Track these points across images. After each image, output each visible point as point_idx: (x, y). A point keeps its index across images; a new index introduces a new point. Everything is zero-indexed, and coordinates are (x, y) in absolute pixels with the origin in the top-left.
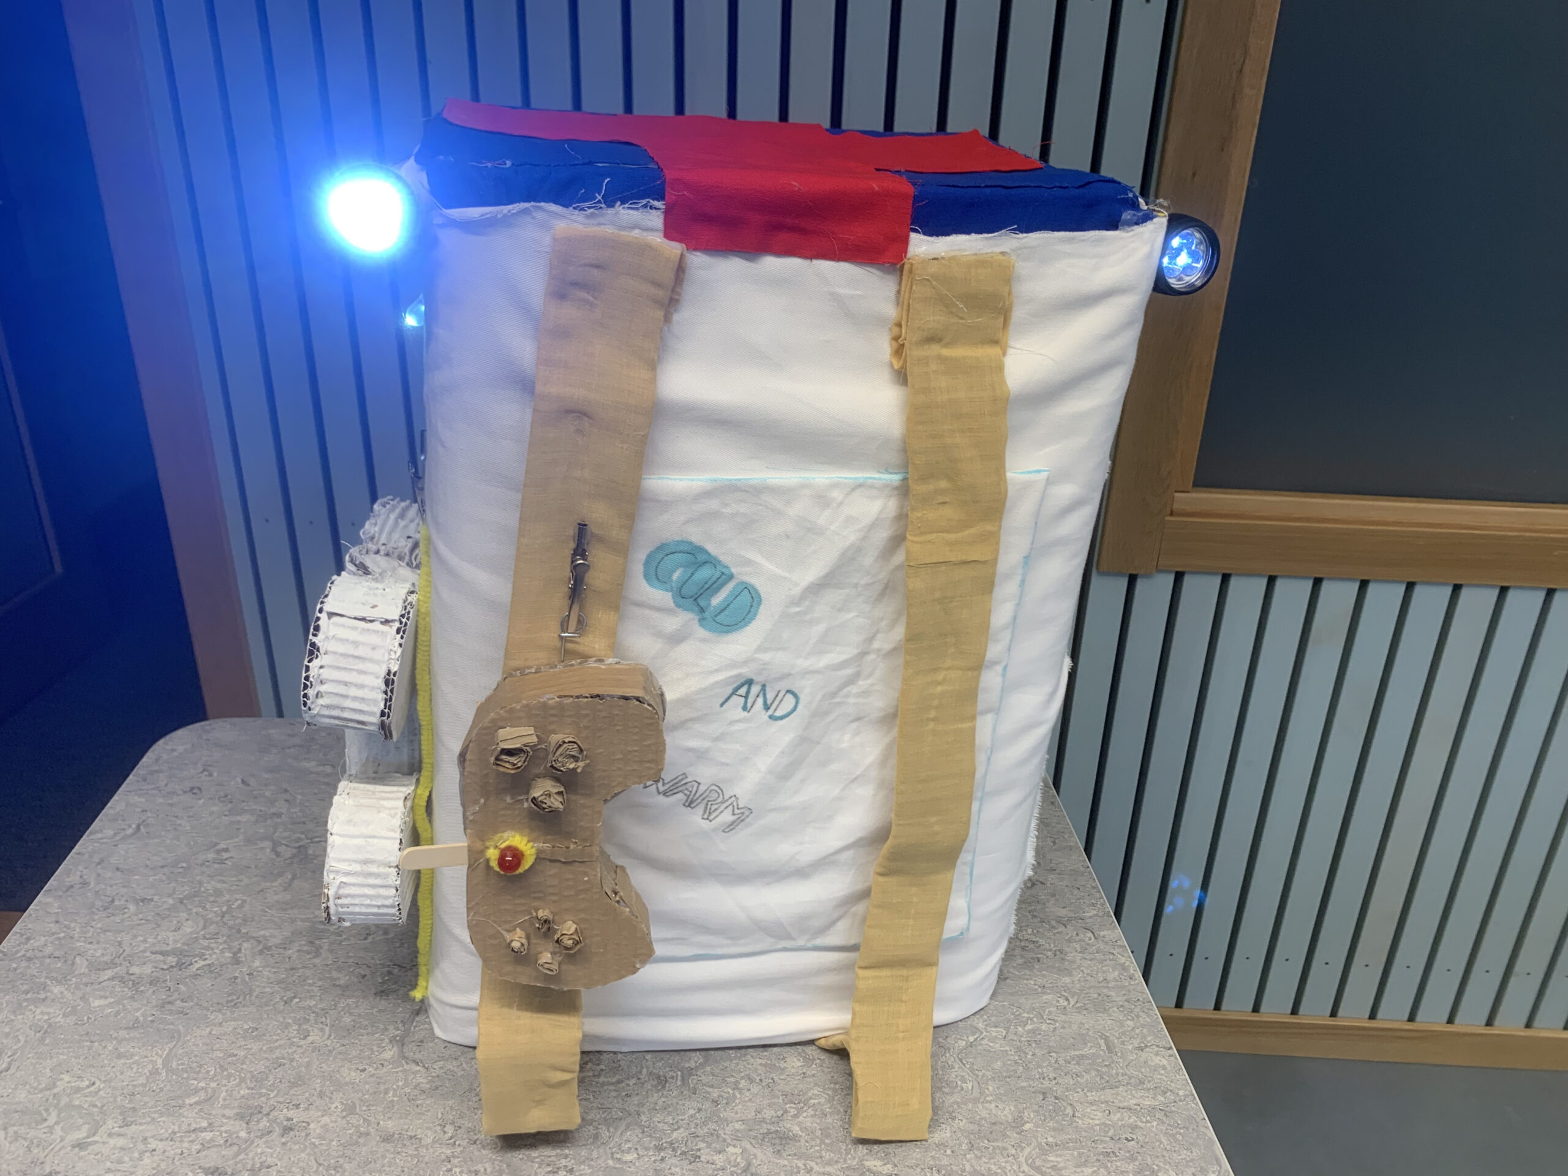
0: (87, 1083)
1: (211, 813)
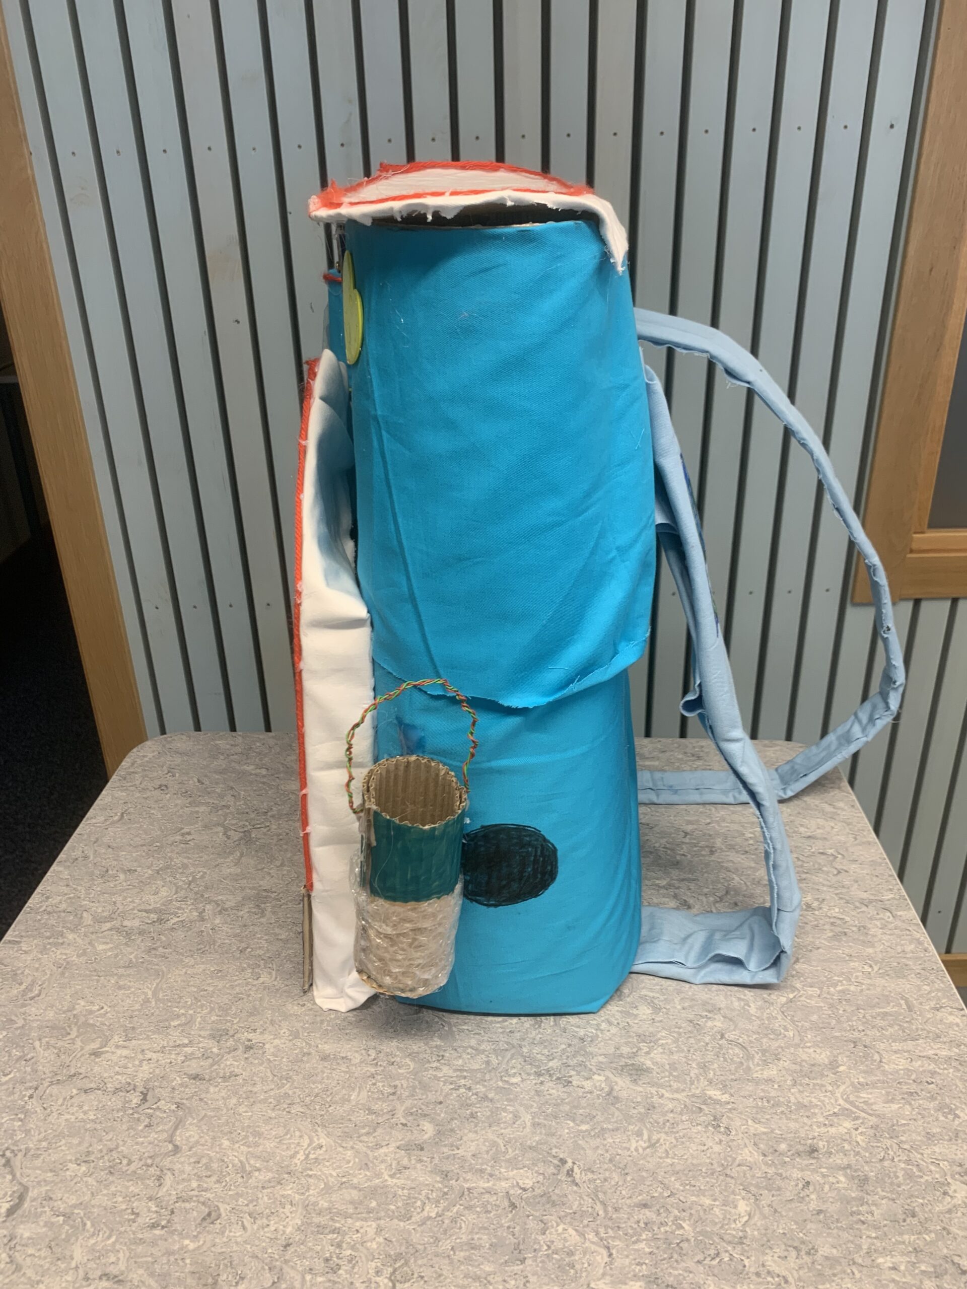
0: (97, 1007)
1: (176, 805)
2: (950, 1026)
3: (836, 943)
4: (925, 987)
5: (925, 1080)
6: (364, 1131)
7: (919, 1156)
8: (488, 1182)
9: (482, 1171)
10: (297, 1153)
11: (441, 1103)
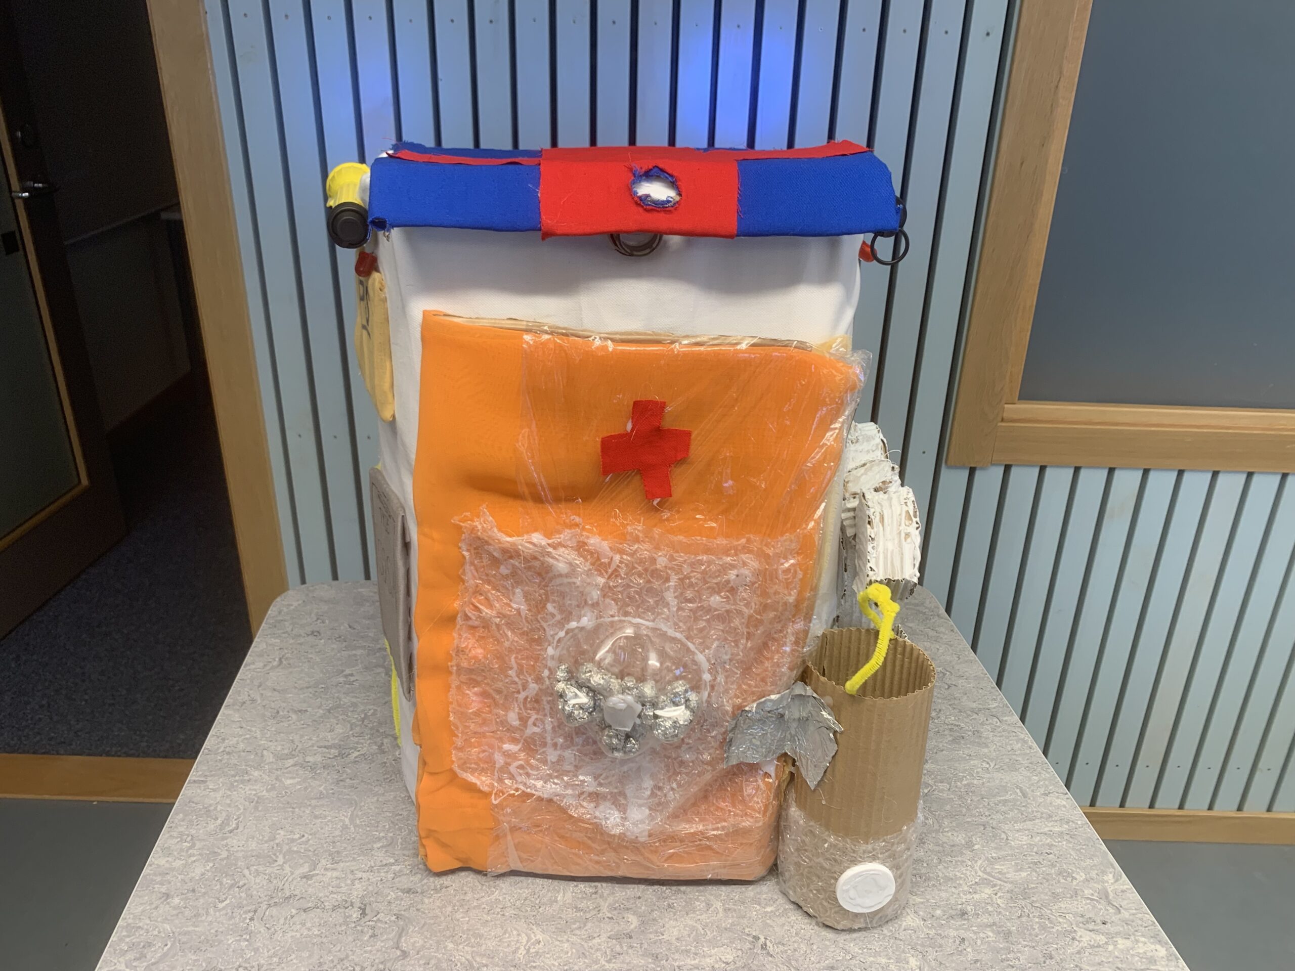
0: (298, 836)
2: (1058, 807)
3: (957, 746)
4: (1034, 777)
5: (1044, 851)
6: (575, 926)
7: (1049, 912)
8: (695, 959)
9: (688, 951)
10: (518, 948)
11: (639, 898)
